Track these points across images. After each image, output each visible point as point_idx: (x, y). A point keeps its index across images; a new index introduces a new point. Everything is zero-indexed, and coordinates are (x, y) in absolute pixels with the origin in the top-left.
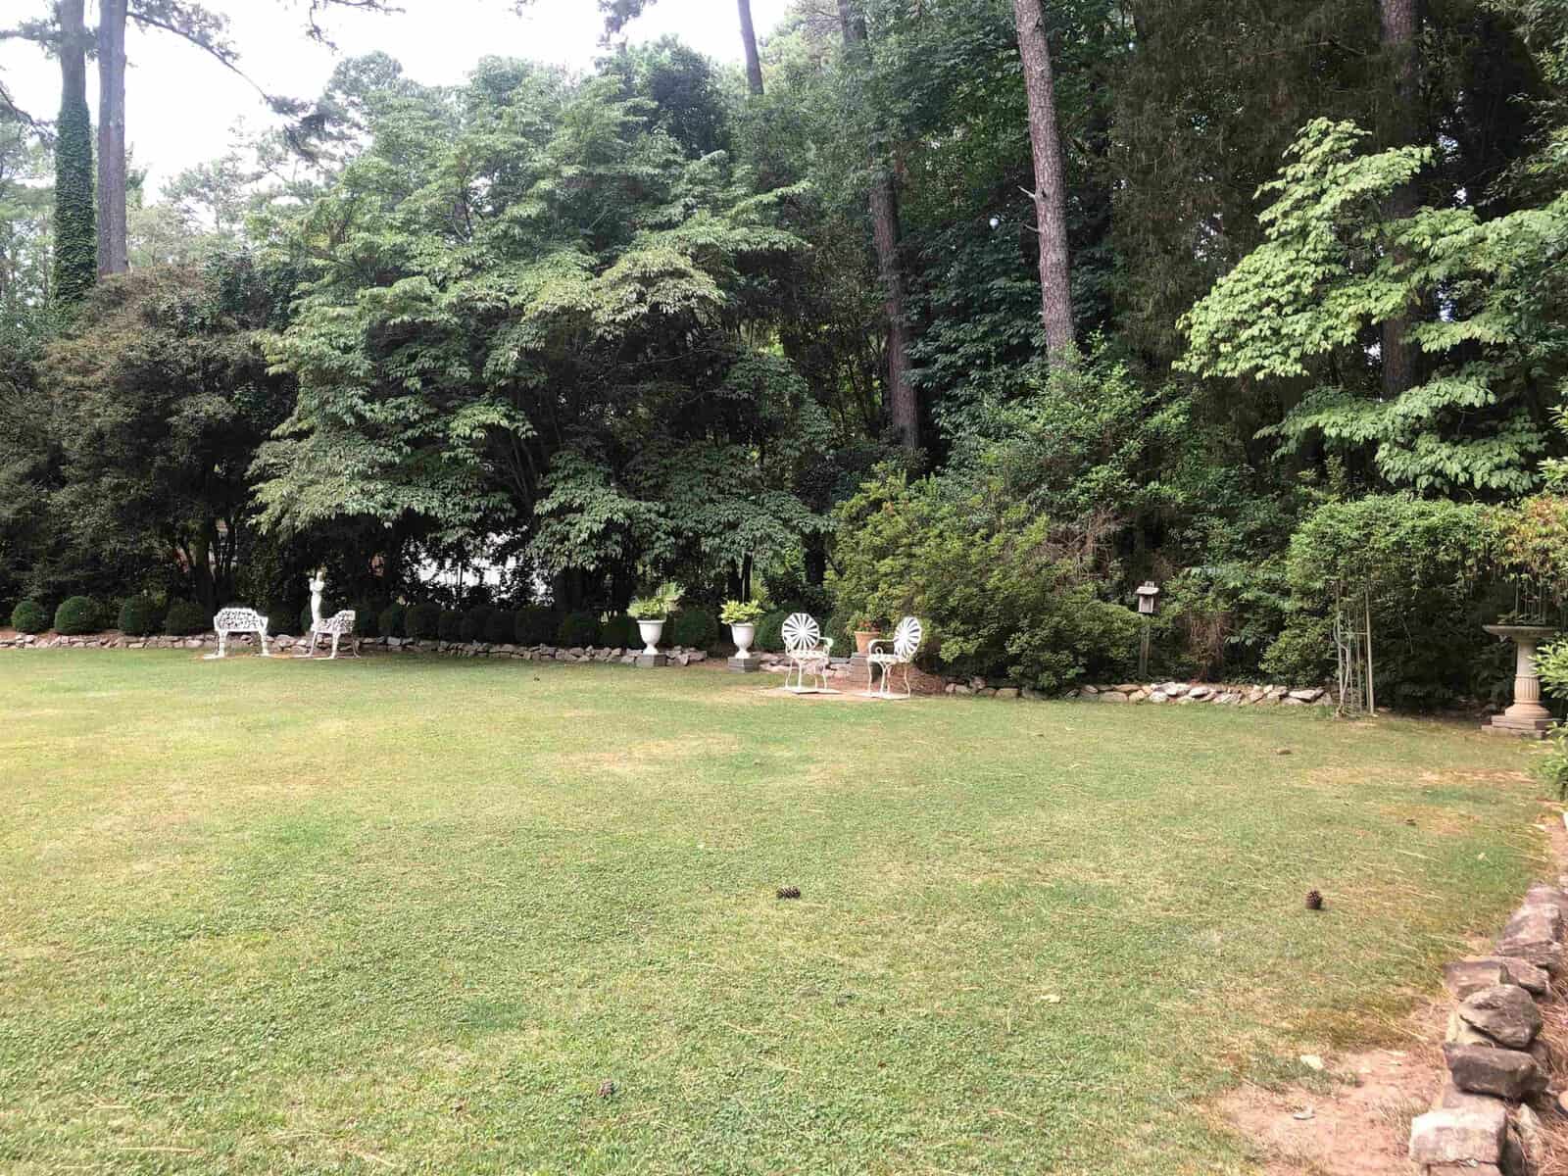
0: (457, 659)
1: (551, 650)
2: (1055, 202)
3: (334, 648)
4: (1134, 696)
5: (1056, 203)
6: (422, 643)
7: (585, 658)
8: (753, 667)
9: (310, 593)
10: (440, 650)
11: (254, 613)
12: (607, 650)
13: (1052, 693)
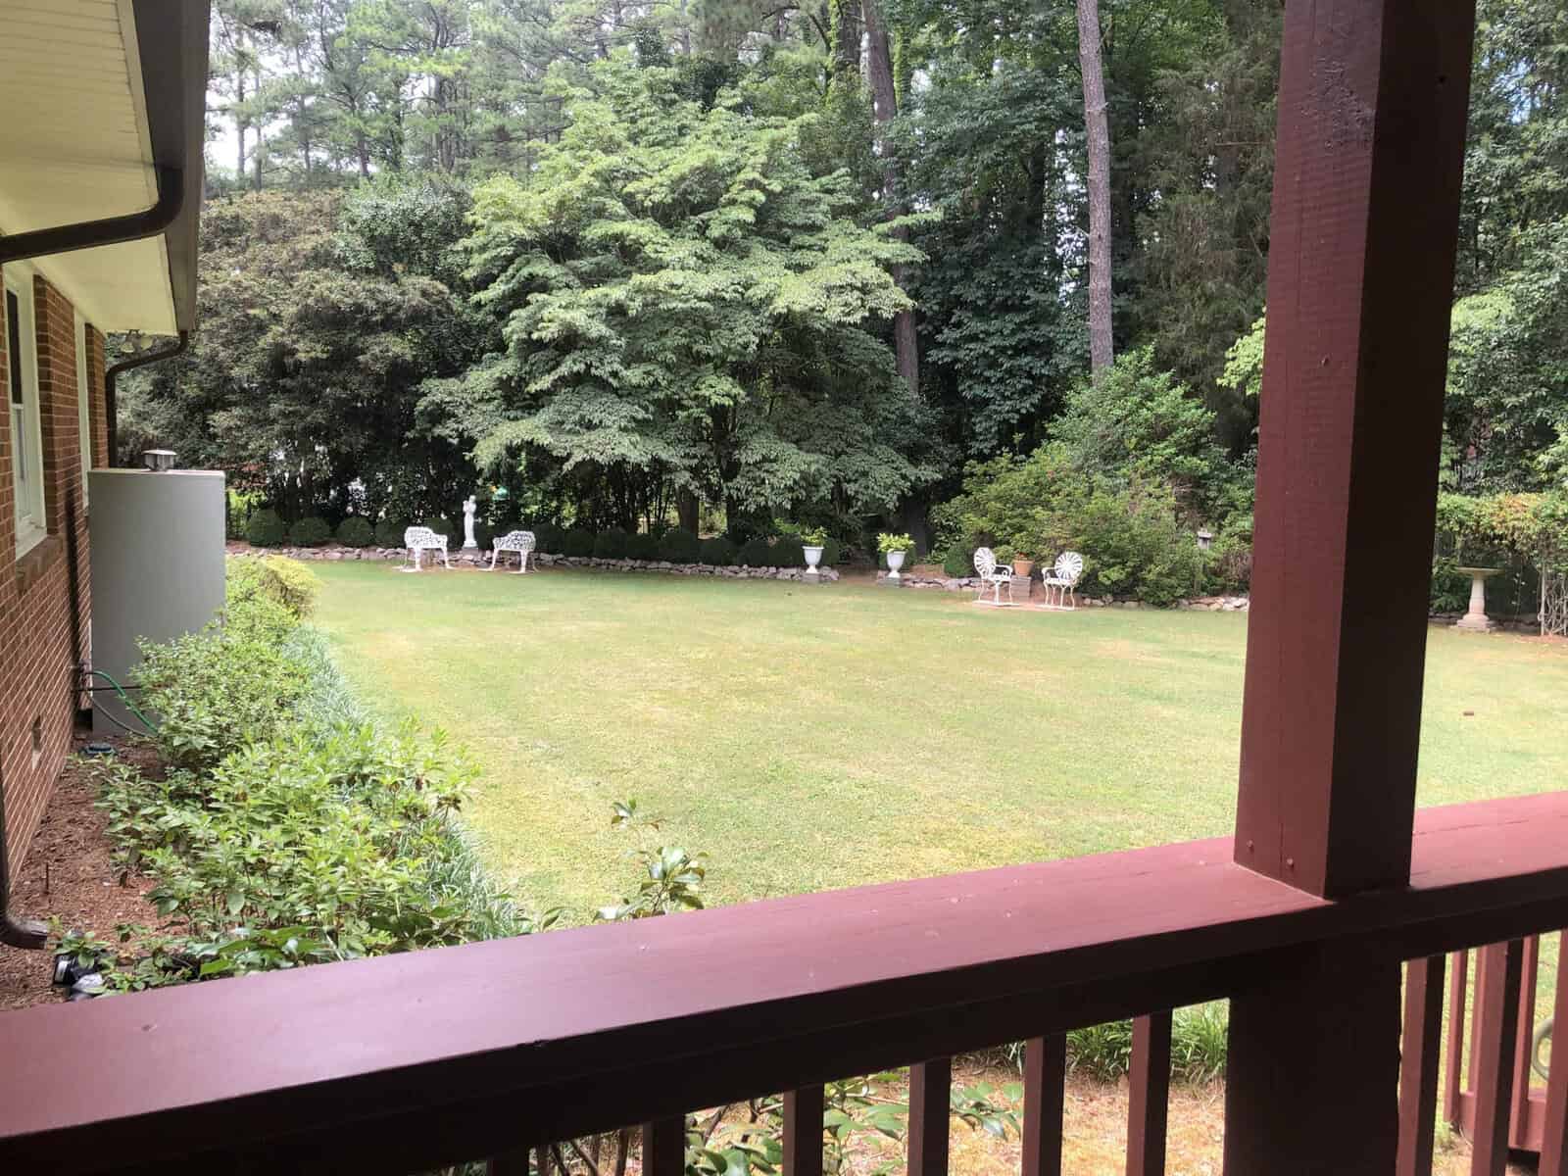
0: (616, 574)
1: (711, 568)
2: (1107, 242)
3: (524, 563)
4: (1213, 607)
5: (1108, 244)
6: (572, 559)
7: (743, 574)
8: (903, 583)
9: (463, 515)
10: (592, 565)
11: (431, 531)
12: (765, 568)
13: (1162, 605)
